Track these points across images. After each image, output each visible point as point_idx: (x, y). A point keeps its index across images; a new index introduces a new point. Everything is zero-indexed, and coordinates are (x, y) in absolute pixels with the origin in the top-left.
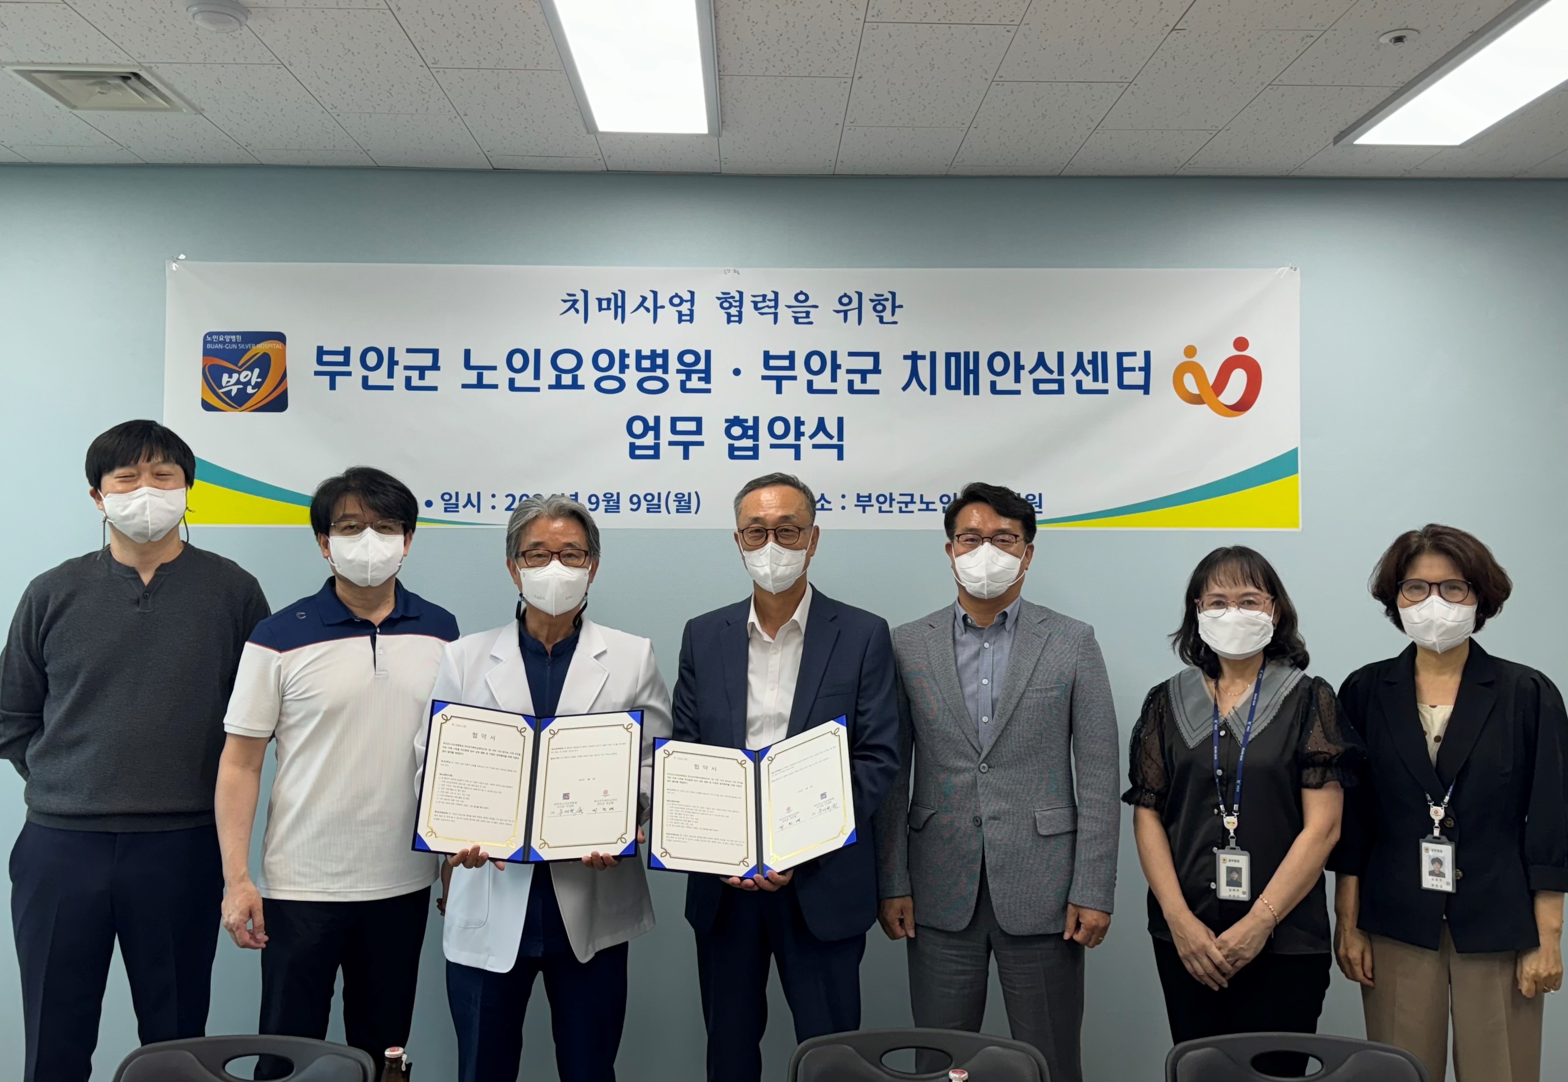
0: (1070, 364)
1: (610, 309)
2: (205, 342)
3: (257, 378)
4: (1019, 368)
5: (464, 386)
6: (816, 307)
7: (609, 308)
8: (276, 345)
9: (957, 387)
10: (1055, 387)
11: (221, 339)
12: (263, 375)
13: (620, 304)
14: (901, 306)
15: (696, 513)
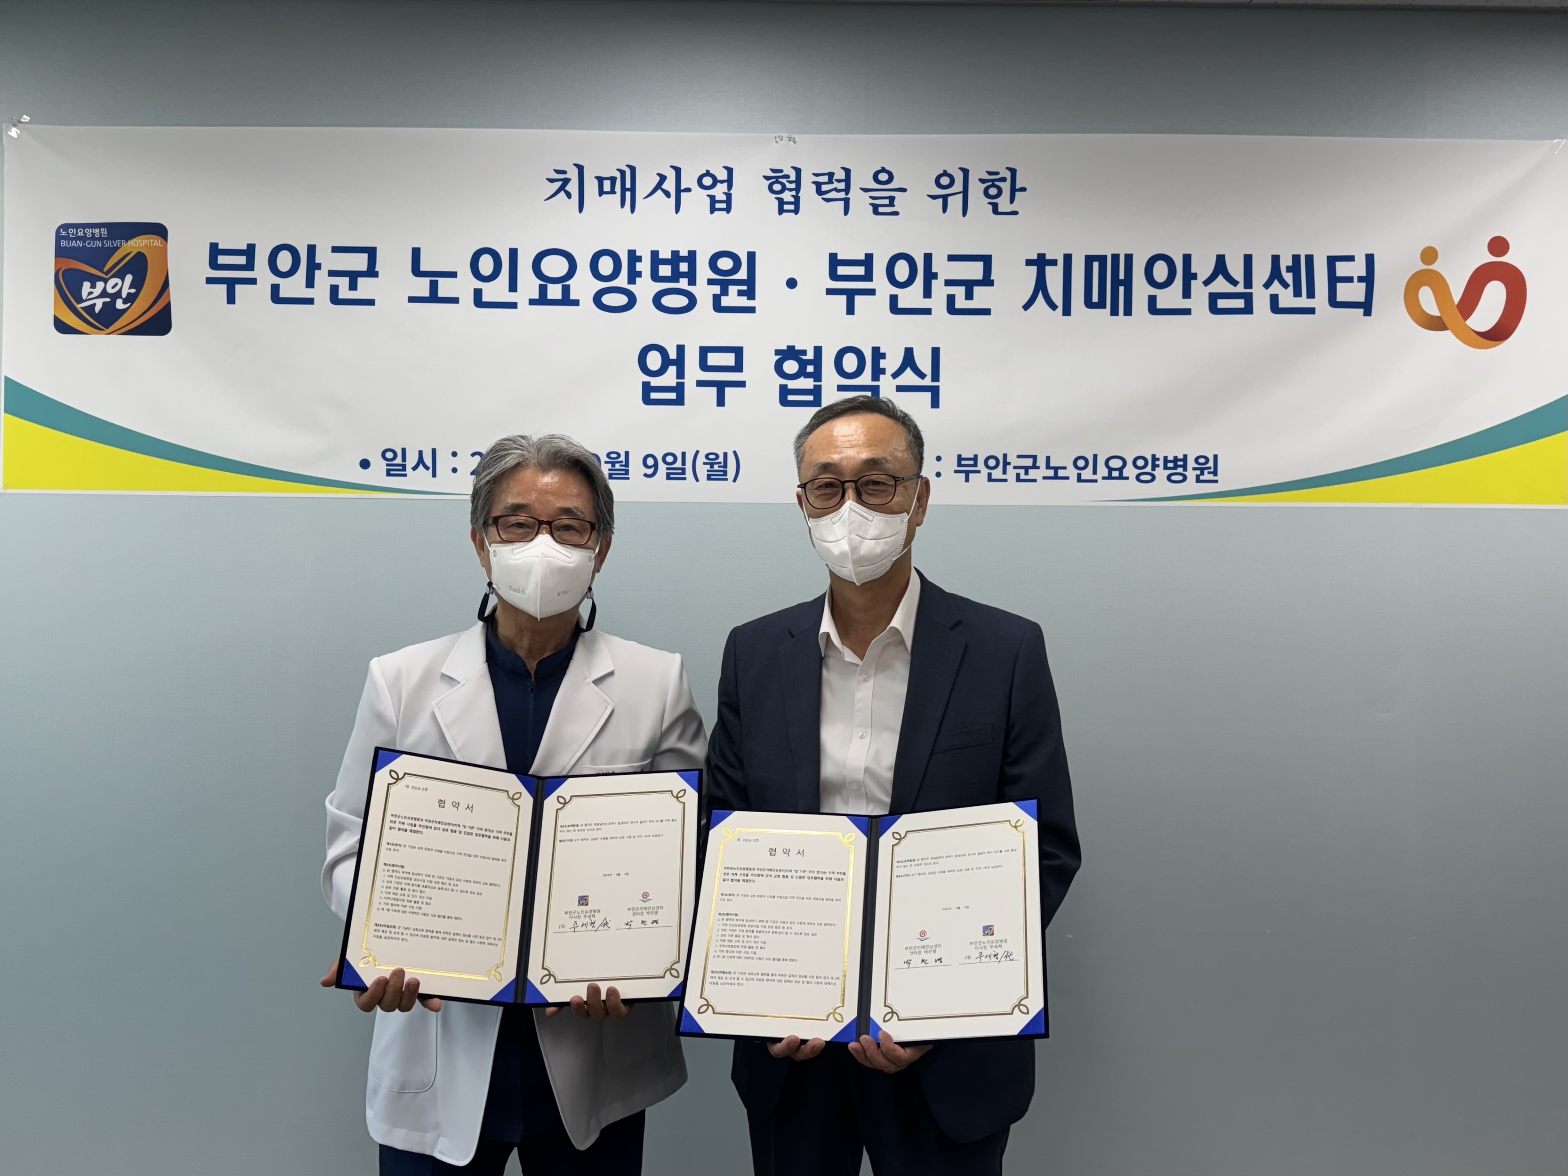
0: (1262, 271)
1: (615, 193)
2: (58, 238)
3: (130, 288)
4: (1188, 277)
5: (412, 300)
6: (903, 190)
7: (613, 192)
8: (154, 241)
9: (1101, 305)
10: (1240, 303)
11: (80, 234)
12: (138, 284)
13: (628, 185)
14: (1023, 189)
15: (735, 480)
